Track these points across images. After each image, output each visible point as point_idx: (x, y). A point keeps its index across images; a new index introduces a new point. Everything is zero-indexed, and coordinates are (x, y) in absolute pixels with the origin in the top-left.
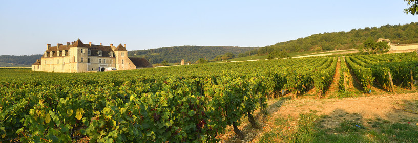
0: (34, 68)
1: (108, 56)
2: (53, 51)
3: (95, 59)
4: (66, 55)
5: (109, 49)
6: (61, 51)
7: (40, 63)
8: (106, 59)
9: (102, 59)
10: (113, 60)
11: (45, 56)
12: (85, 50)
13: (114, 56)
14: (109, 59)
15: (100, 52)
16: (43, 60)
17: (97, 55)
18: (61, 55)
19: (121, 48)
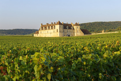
0: (35, 35)
1: (71, 29)
2: (44, 27)
3: (66, 30)
4: (52, 29)
5: (71, 25)
6: (49, 27)
7: (38, 33)
8: (70, 30)
9: (69, 30)
10: (73, 30)
11: (41, 29)
12: (62, 26)
13: (74, 29)
14: (71, 30)
15: (67, 27)
16: (40, 32)
17: (66, 28)
18: (49, 29)
19: (77, 24)
